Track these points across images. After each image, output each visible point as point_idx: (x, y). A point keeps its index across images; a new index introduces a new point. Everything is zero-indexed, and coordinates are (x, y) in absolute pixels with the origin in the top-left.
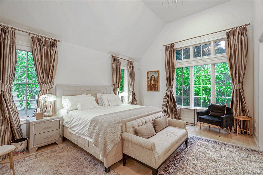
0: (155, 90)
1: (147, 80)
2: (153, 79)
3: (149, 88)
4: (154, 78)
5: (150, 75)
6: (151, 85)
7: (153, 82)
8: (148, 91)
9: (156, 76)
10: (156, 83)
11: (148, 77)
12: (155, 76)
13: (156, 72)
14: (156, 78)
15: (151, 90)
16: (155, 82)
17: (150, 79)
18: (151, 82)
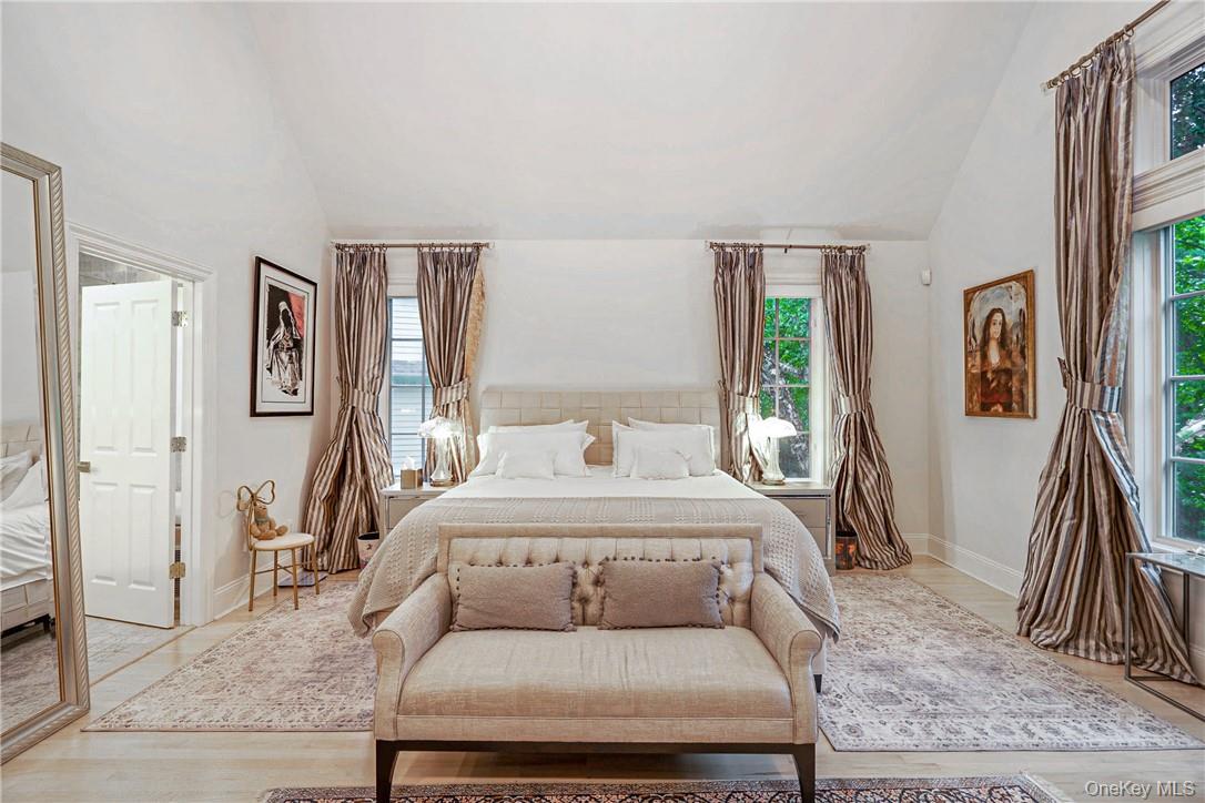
0: (1008, 409)
1: (968, 343)
2: (998, 336)
3: (975, 397)
4: (1004, 324)
5: (980, 309)
6: (984, 373)
7: (995, 357)
8: (969, 413)
9: (1013, 307)
10: (1013, 364)
11: (970, 325)
12: (1010, 313)
13: (1013, 283)
14: (1015, 325)
15: (985, 409)
16: (1009, 355)
17: (979, 336)
18: (985, 357)
